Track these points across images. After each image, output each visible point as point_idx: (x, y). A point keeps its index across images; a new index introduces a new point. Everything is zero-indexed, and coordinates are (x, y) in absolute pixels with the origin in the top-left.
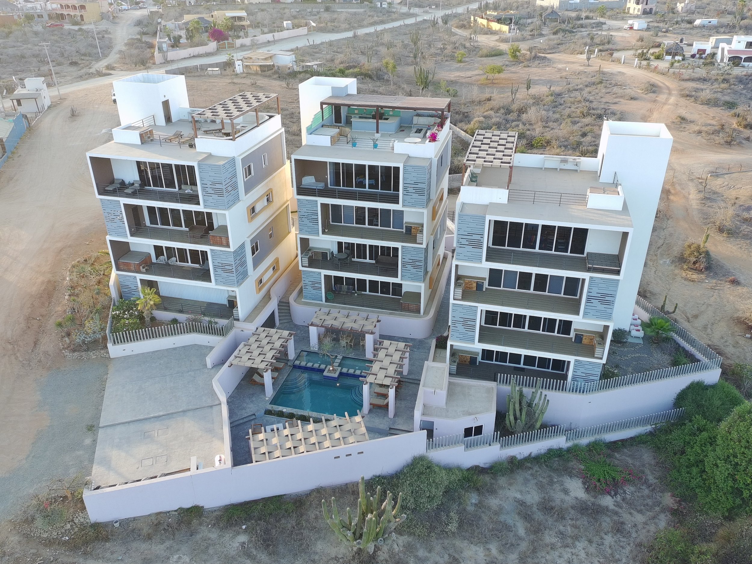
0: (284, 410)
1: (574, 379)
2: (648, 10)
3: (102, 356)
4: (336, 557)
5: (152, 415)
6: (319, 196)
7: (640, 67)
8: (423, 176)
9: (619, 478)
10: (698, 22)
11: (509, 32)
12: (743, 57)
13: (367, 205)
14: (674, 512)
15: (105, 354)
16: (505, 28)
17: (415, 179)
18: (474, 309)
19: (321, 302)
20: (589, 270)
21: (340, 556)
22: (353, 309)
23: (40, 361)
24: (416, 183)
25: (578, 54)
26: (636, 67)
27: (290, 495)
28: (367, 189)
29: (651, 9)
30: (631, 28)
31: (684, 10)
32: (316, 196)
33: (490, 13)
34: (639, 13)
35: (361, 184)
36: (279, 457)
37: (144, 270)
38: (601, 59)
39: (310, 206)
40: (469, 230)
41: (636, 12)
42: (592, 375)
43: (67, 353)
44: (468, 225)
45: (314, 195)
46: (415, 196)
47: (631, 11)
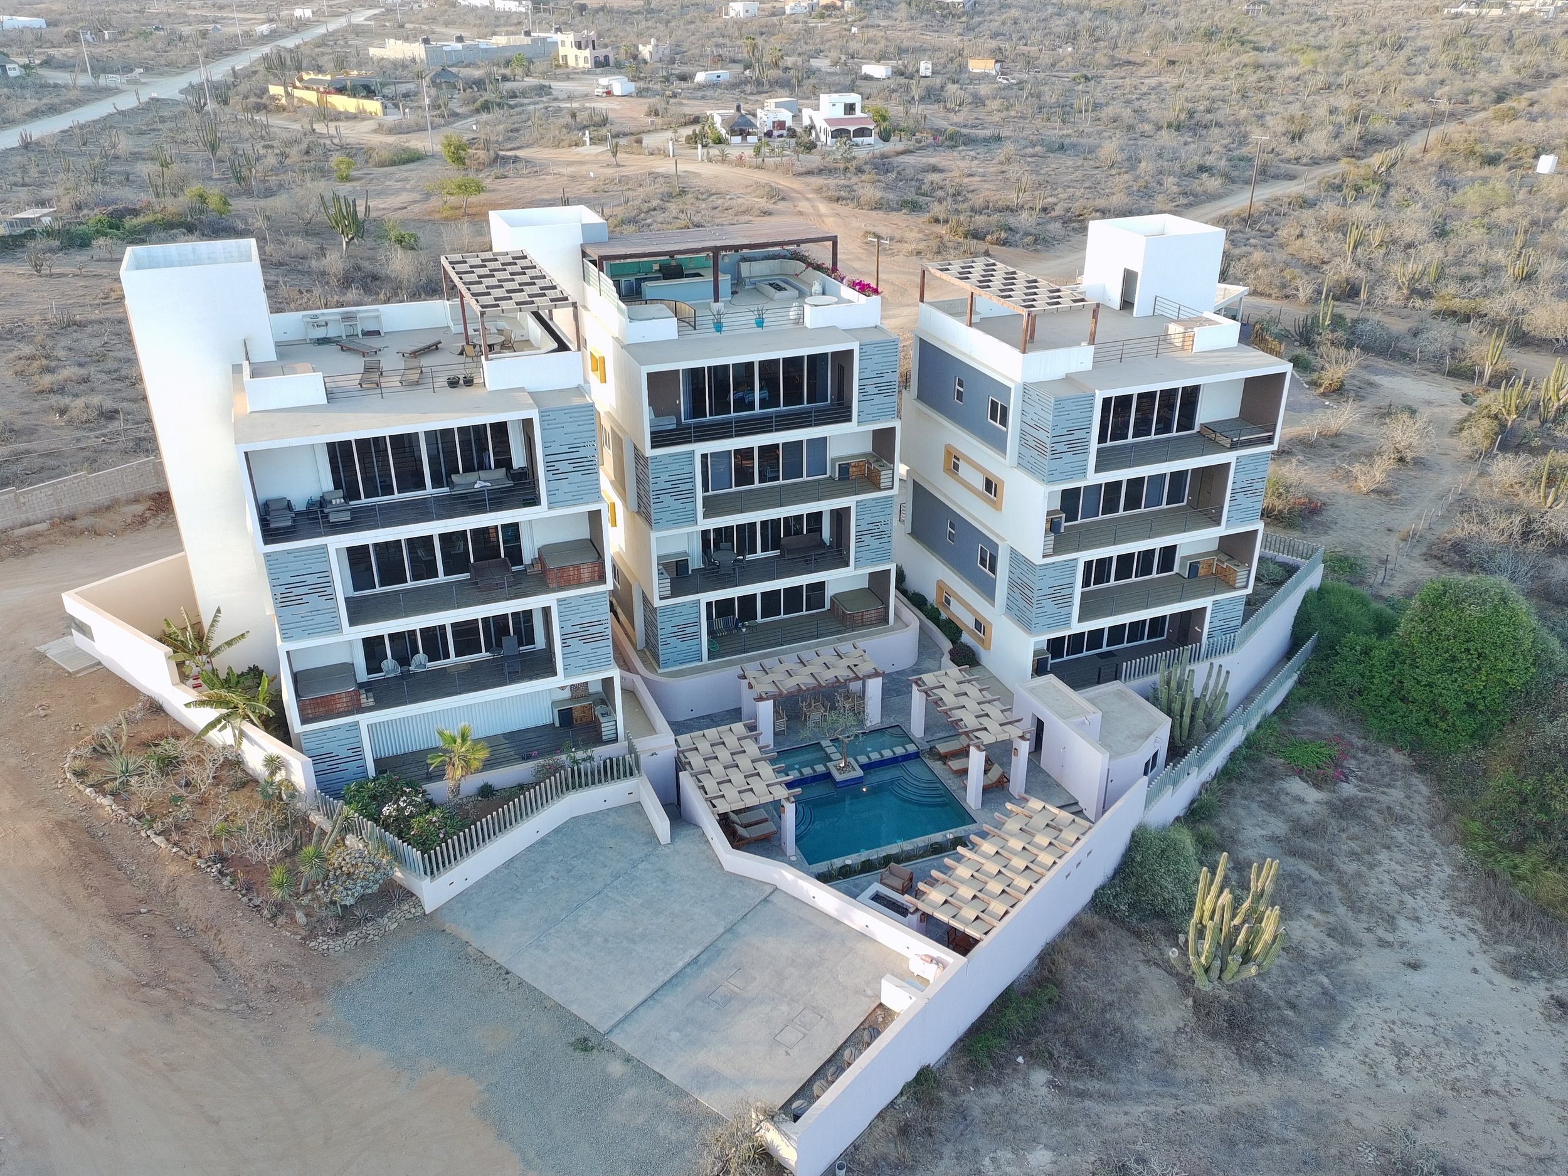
0: (849, 862)
1: (1210, 636)
2: (602, 59)
3: (409, 916)
4: (1179, 1029)
5: (681, 964)
6: (696, 441)
7: (710, 161)
8: (892, 359)
9: (1334, 752)
10: (700, 77)
11: (385, 114)
12: (852, 129)
13: (755, 441)
14: (1421, 769)
15: (413, 911)
16: (373, 106)
17: (879, 367)
18: (1072, 564)
19: (700, 664)
20: (1234, 446)
21: (1181, 1025)
22: (766, 656)
23: (272, 990)
24: (881, 375)
25: (570, 146)
26: (702, 160)
27: (1018, 979)
28: (757, 410)
29: (606, 57)
30: (609, 93)
31: (656, 57)
32: (690, 442)
33: (312, 76)
34: (589, 66)
35: (744, 404)
36: (1006, 913)
37: (371, 701)
38: (627, 153)
39: (676, 466)
40: (1069, 424)
41: (581, 64)
42: (1232, 619)
43: (321, 943)
44: (1068, 417)
45: (687, 441)
46: (879, 399)
47: (571, 62)
